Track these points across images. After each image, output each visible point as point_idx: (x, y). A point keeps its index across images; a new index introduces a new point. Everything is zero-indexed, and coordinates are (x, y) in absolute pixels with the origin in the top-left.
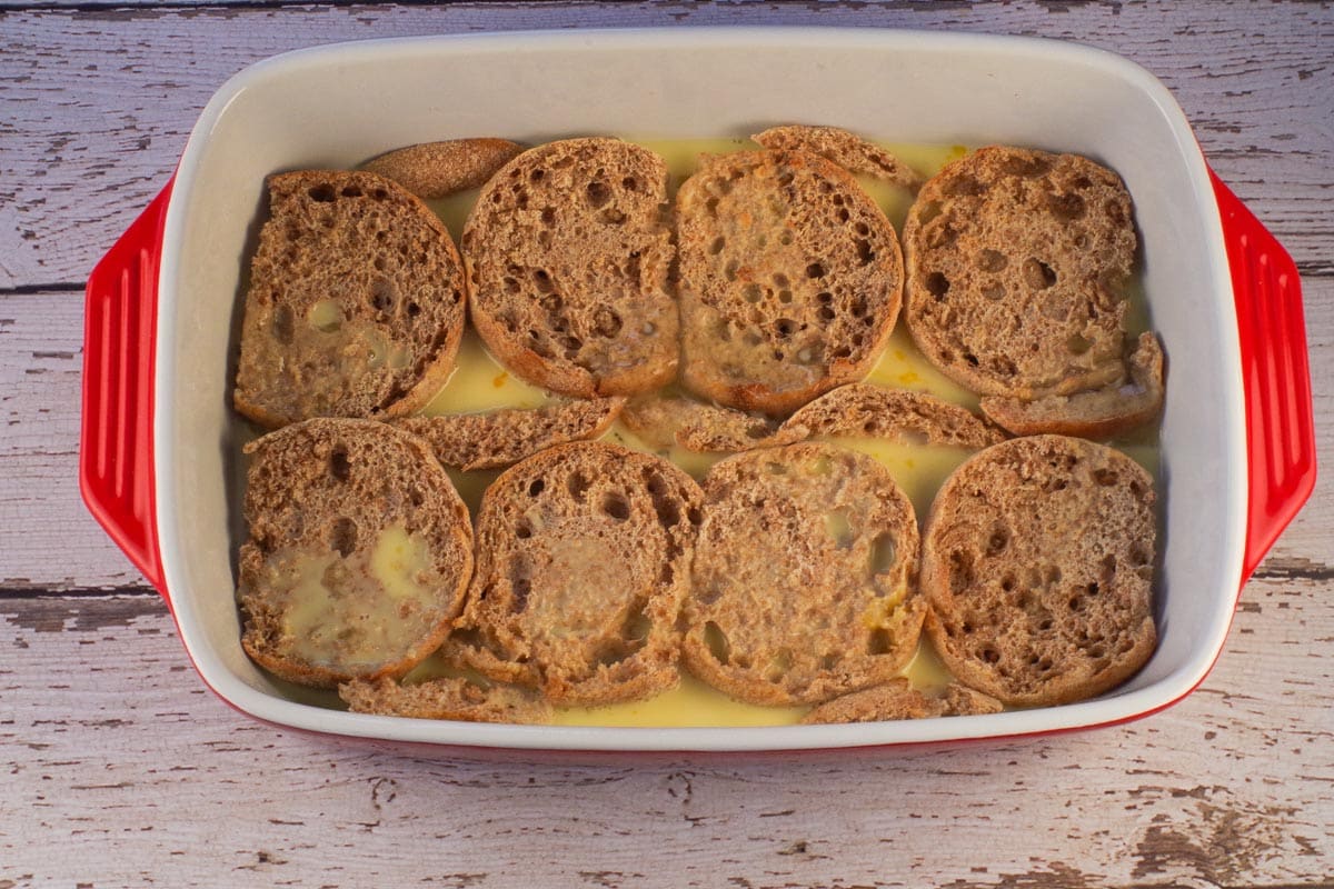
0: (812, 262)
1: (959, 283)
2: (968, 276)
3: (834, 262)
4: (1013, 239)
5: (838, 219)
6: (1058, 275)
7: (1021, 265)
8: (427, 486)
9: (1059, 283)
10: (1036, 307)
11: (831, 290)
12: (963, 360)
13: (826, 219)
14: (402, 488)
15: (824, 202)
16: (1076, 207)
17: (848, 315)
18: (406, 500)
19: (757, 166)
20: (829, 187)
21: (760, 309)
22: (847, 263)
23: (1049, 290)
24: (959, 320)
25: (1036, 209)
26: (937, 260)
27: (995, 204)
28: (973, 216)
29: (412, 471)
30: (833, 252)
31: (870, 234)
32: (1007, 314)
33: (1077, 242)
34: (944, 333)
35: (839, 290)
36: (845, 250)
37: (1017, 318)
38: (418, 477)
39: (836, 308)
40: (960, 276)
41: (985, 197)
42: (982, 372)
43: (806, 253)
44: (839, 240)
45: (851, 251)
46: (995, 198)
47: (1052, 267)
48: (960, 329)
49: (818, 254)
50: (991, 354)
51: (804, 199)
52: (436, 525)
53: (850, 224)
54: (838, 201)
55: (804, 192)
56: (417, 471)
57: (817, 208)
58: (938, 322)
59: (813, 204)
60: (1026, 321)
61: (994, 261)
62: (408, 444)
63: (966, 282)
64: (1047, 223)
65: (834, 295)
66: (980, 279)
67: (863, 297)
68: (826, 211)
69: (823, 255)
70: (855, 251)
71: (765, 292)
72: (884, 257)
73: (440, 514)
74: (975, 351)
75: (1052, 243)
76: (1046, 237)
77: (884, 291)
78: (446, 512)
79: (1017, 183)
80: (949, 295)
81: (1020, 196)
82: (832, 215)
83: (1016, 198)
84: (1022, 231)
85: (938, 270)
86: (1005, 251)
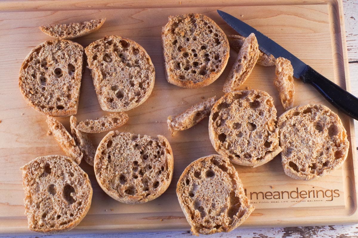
0: (202, 45)
1: (229, 135)
2: (231, 132)
3: (208, 45)
4: (241, 118)
5: (209, 33)
6: (257, 125)
7: (245, 125)
8: (74, 170)
9: (257, 128)
10: (253, 136)
11: (208, 53)
12: (235, 157)
13: (206, 33)
14: (67, 172)
15: (205, 28)
16: (257, 104)
17: (214, 60)
18: (69, 176)
19: (185, 18)
20: (206, 24)
21: (188, 59)
22: (212, 45)
23: (255, 130)
24: (232, 145)
25: (246, 108)
26: (221, 130)
27: (234, 109)
28: (228, 114)
29: (69, 167)
30: (208, 42)
31: (219, 36)
32: (245, 140)
33: (260, 114)
34: (228, 151)
35: (211, 53)
36: (211, 41)
37: (248, 141)
38: (71, 169)
39: (210, 58)
40: (229, 132)
41: (230, 108)
42: (242, 159)
43: (200, 43)
44: (210, 39)
45: (213, 41)
46: (233, 107)
47: (254, 123)
48: (233, 148)
49: (204, 43)
50: (243, 153)
51: (199, 27)
52: (79, 181)
53: (213, 34)
54: (209, 27)
55: (199, 25)
56: (71, 167)
57: (203, 30)
58: (225, 148)
59: (202, 29)
60: (251, 141)
61: (237, 126)
62: (67, 160)
63: (231, 134)
64: (250, 111)
65: (210, 54)
66: (235, 132)
67: (218, 54)
68: (205, 30)
69: (205, 43)
70: (215, 41)
71: (190, 55)
72: (223, 43)
73: (79, 178)
74: (238, 154)
75: (253, 116)
76: (250, 115)
77: (224, 52)
78: (81, 177)
79: (238, 102)
80: (227, 139)
81: (240, 105)
82: (207, 31)
83: (239, 106)
84: (243, 115)
85: (222, 133)
86: (240, 122)
